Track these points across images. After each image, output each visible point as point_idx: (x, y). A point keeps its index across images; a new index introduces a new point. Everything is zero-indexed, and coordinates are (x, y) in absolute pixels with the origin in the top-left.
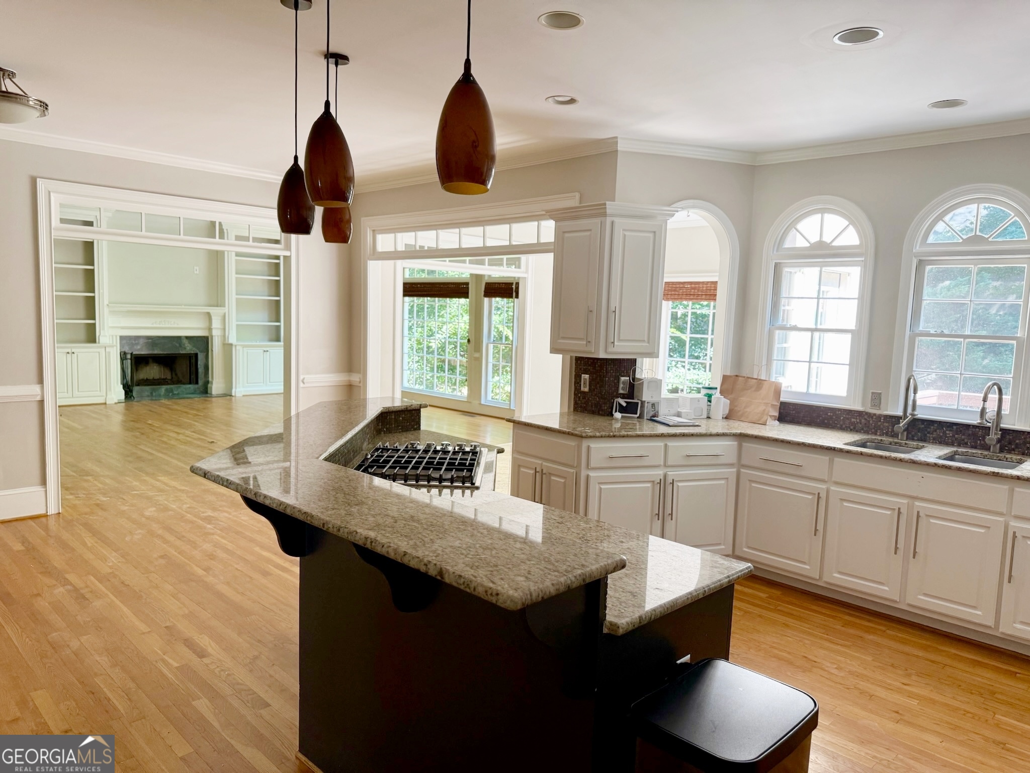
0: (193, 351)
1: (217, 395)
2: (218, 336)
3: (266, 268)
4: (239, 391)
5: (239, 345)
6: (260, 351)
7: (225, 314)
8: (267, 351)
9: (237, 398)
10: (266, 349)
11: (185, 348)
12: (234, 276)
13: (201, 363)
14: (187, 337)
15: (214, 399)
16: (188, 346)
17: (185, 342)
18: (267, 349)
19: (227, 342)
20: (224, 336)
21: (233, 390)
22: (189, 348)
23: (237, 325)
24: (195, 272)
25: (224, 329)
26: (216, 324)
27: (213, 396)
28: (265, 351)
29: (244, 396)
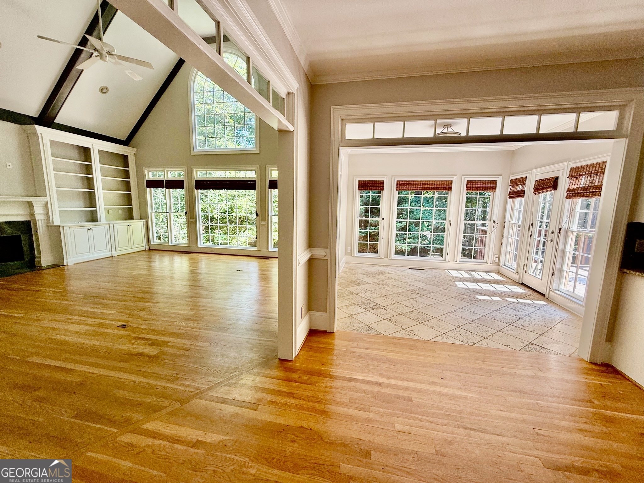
0: (15, 234)
1: (47, 266)
2: (41, 220)
3: (78, 169)
4: (70, 260)
5: (65, 226)
6: (85, 229)
7: (47, 202)
8: (91, 229)
9: (69, 267)
11: (6, 232)
12: (52, 173)
13: (24, 243)
14: (7, 223)
15: (44, 272)
16: (8, 230)
17: (7, 227)
18: (90, 227)
19: (51, 224)
20: (48, 219)
21: (65, 261)
22: (10, 232)
23: (59, 211)
25: (48, 214)
26: (38, 210)
27: (43, 268)
28: (89, 229)
29: (75, 264)
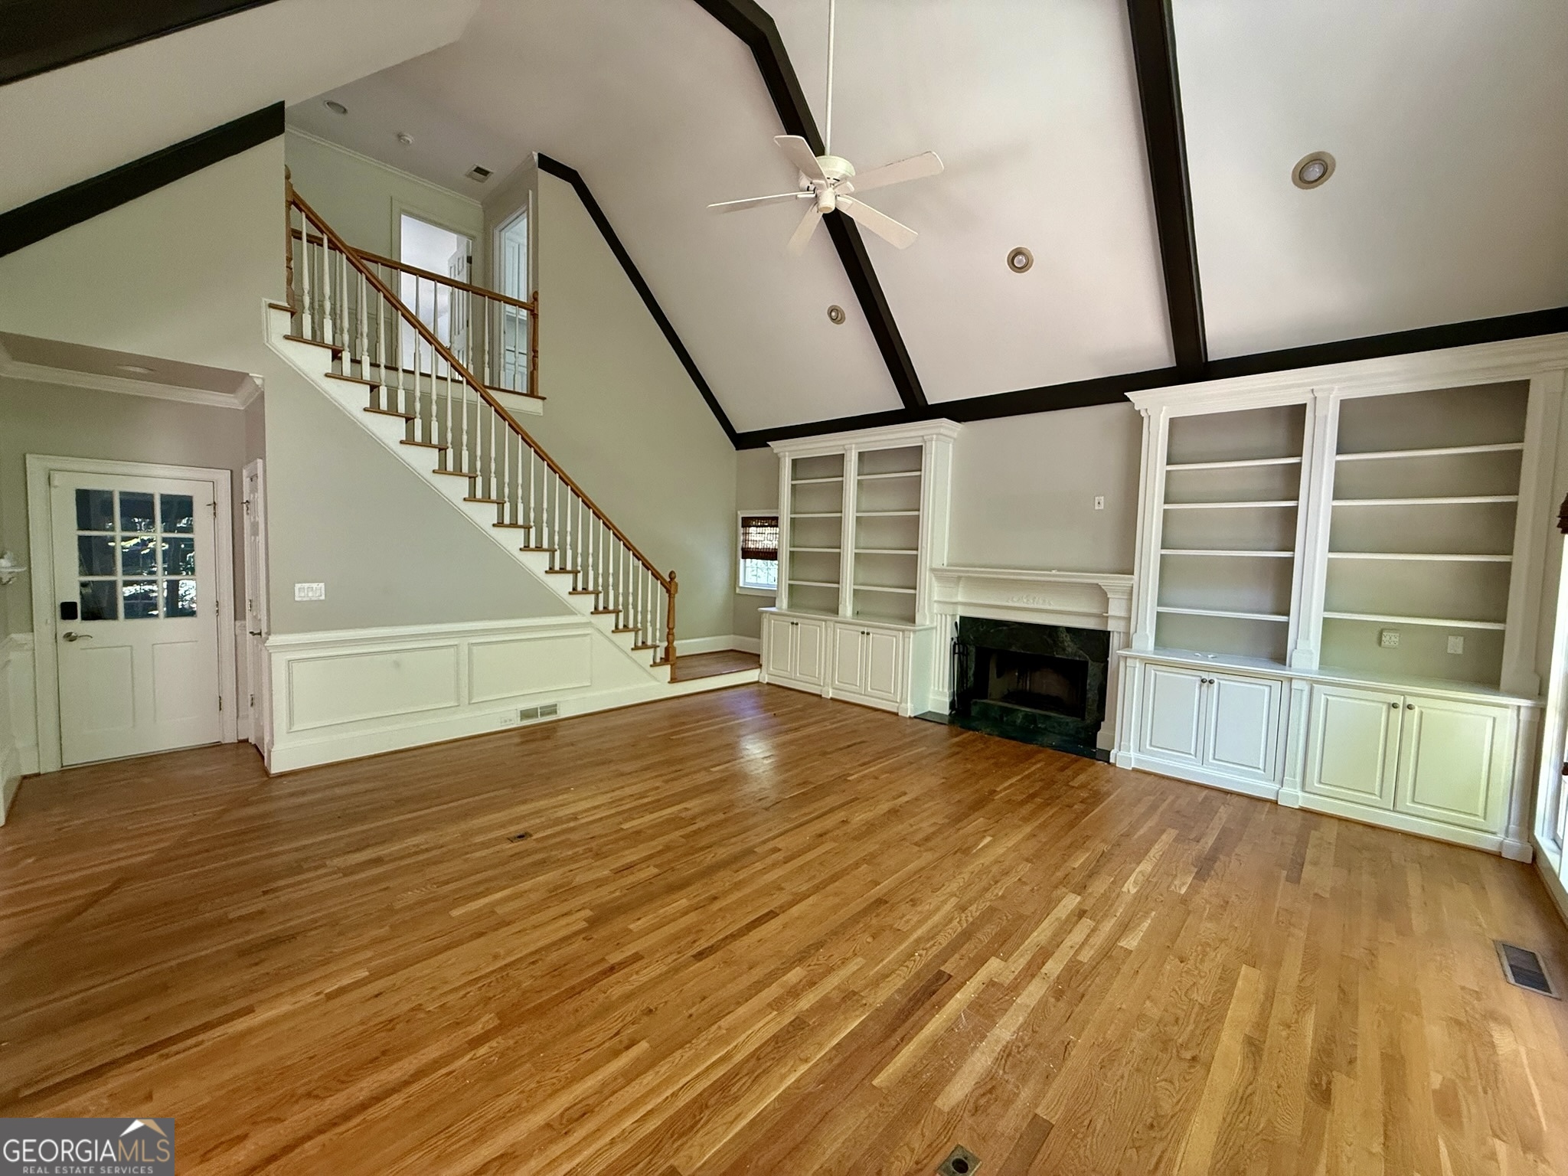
0: (1079, 656)
2: (1118, 631)
4: (1125, 755)
5: (1133, 657)
6: (1193, 679)
7: (1132, 588)
8: (1211, 682)
10: (1205, 676)
11: (1064, 650)
12: (1155, 508)
13: (1091, 682)
14: (1069, 630)
16: (1069, 646)
17: (1067, 639)
18: (1212, 676)
21: (1114, 752)
22: (1071, 649)
23: (1160, 614)
24: (1097, 508)
26: (1116, 608)
28: (1204, 681)
